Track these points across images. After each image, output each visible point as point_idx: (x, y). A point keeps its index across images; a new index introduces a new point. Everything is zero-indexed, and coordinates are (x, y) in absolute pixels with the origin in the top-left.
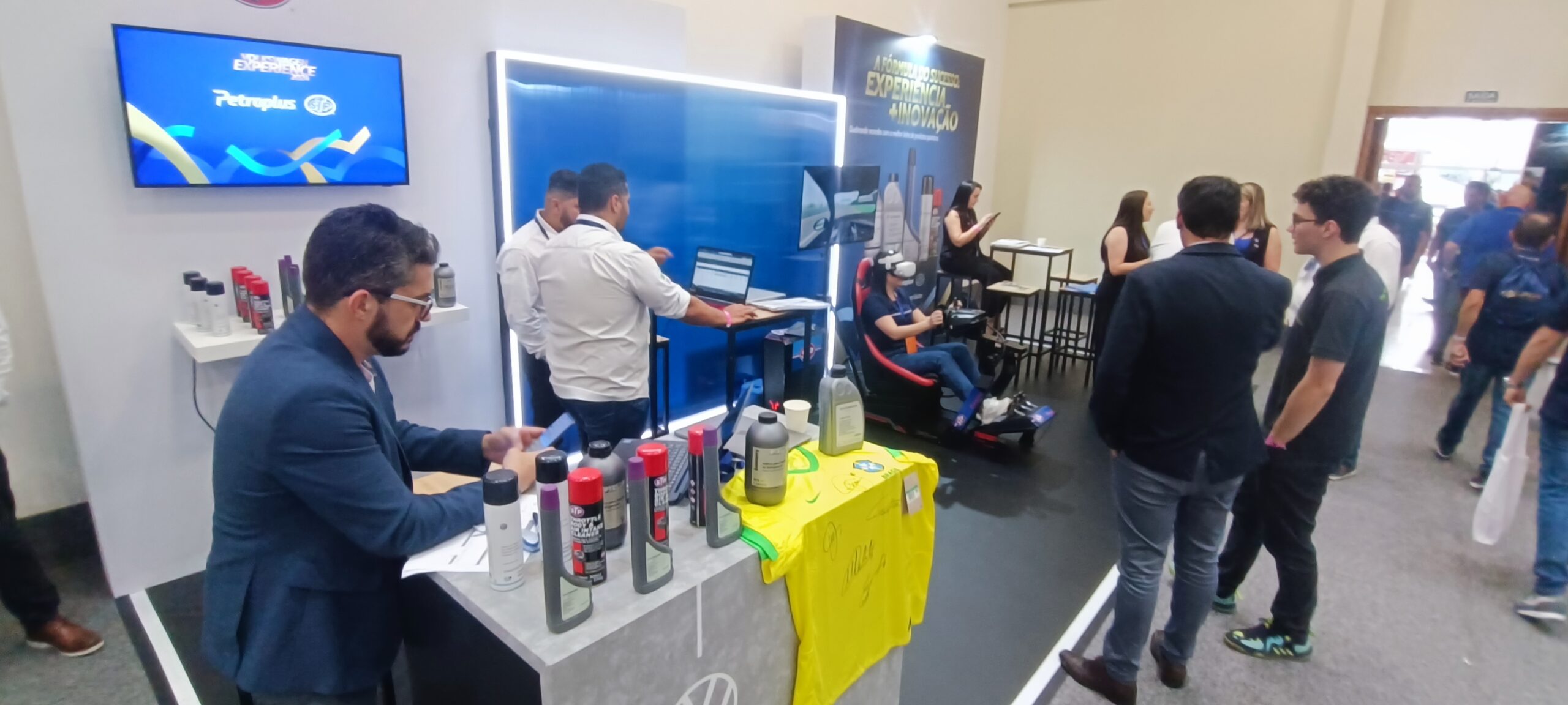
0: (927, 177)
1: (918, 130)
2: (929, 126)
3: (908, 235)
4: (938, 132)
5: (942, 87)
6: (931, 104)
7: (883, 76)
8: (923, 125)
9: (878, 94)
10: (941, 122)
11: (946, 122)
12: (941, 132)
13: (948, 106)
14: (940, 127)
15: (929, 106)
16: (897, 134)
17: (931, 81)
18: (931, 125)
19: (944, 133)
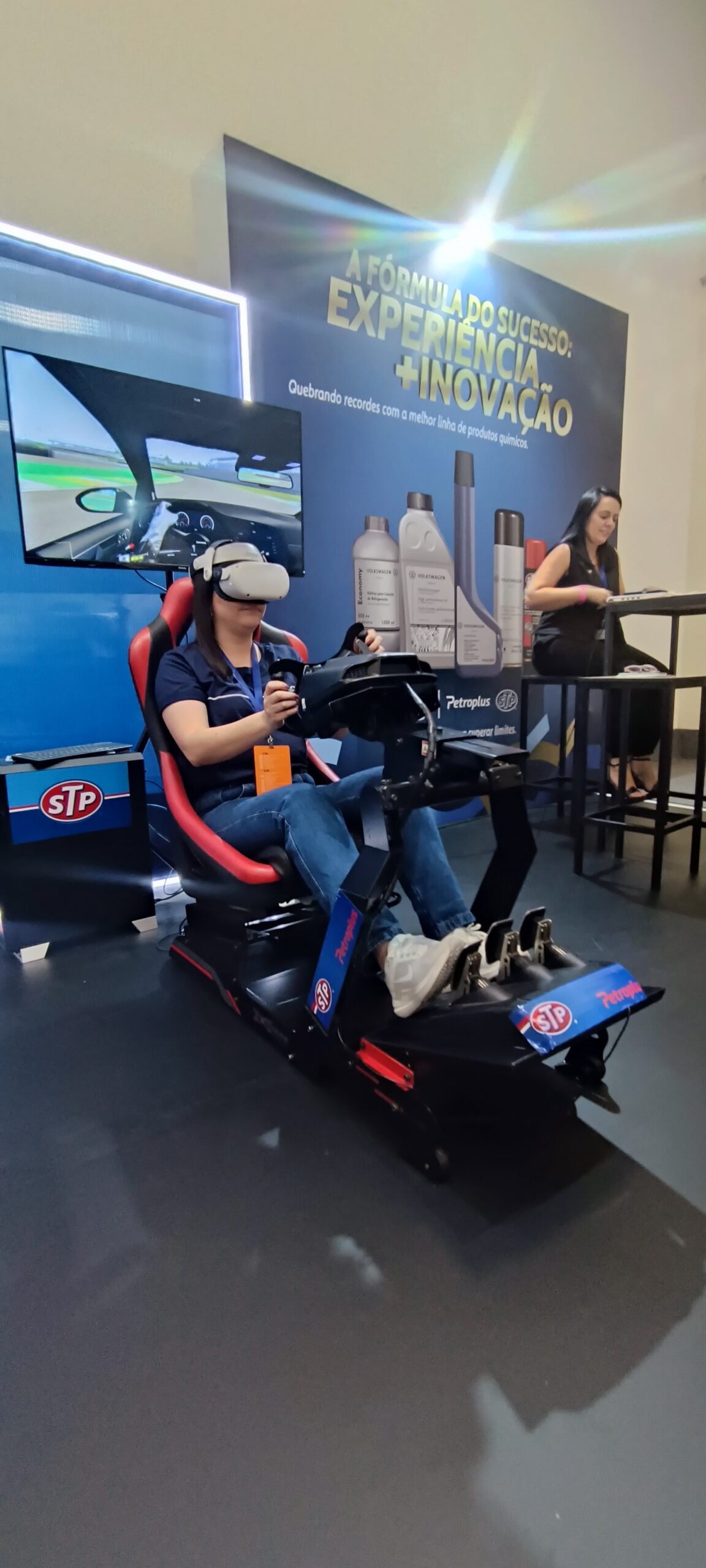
0: (508, 513)
1: (475, 418)
2: (501, 416)
3: (467, 614)
4: (524, 432)
5: (528, 348)
6: (506, 375)
7: (373, 295)
8: (488, 410)
9: (363, 327)
10: (533, 414)
11: (543, 417)
12: (531, 430)
13: (547, 388)
14: (528, 423)
15: (500, 378)
16: (422, 418)
17: (502, 330)
18: (508, 416)
19: (540, 435)
